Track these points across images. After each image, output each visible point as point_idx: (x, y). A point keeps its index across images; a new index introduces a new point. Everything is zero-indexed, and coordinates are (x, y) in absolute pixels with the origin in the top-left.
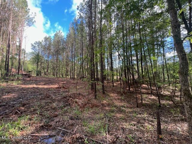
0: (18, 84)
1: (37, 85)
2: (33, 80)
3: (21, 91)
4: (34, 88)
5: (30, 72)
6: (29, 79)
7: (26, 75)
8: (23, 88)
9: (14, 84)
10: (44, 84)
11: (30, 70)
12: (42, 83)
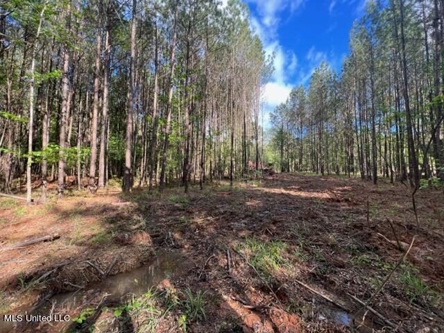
0: (259, 186)
1: (286, 188)
2: (277, 180)
3: (265, 198)
4: (282, 194)
5: (270, 165)
6: (271, 178)
7: (266, 170)
8: (266, 193)
9: (254, 185)
10: (299, 190)
11: (271, 162)
12: (294, 187)
